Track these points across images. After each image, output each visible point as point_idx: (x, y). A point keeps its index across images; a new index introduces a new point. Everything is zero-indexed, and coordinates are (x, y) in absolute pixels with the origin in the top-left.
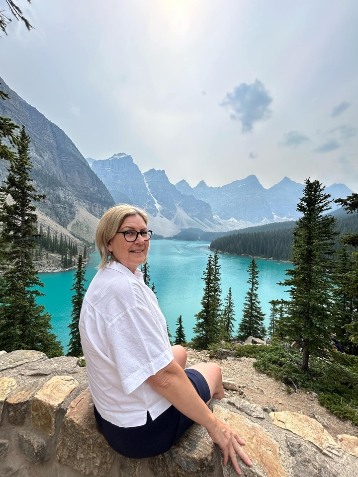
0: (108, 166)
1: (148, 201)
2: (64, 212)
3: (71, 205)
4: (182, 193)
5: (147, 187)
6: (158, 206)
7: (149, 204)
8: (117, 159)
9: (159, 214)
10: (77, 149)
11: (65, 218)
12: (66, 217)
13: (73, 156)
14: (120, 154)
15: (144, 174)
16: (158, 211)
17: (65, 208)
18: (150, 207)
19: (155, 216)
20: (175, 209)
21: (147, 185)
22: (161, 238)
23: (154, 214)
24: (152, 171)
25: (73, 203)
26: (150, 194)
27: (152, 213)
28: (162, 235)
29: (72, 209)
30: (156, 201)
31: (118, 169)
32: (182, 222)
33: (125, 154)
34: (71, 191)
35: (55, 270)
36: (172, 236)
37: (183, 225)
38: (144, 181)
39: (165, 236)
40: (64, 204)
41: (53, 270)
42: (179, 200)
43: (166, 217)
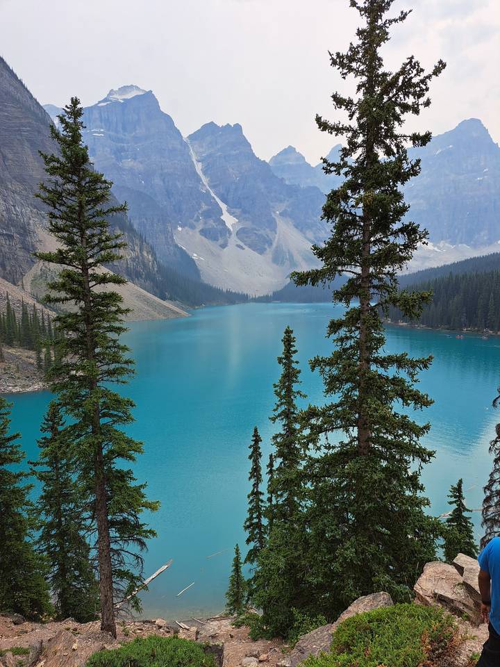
0: (98, 123)
1: (205, 207)
2: (10, 247)
3: (24, 228)
4: (287, 183)
5: (200, 173)
6: (229, 220)
7: (207, 215)
8: (117, 103)
9: (233, 240)
10: (20, 82)
11: (13, 262)
12: (16, 259)
13: (16, 101)
14: (124, 89)
15: (190, 137)
16: (230, 233)
17: (10, 237)
18: (211, 222)
19: (224, 246)
20: (272, 225)
21: (199, 167)
22: (244, 298)
23: (221, 241)
24: (210, 128)
25: (29, 224)
26: (207, 190)
27: (216, 239)
28: (245, 292)
29: (28, 239)
30: (223, 206)
31: (124, 129)
32: (291, 256)
33: (137, 88)
34: (19, 194)
35: (28, 386)
36: (271, 294)
37: (293, 263)
38: (190, 156)
39: (252, 293)
40: (7, 227)
41: (23, 386)
42: (281, 201)
43: (250, 246)
